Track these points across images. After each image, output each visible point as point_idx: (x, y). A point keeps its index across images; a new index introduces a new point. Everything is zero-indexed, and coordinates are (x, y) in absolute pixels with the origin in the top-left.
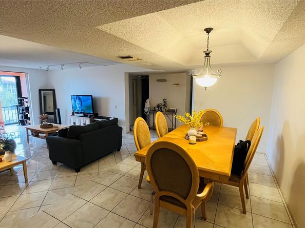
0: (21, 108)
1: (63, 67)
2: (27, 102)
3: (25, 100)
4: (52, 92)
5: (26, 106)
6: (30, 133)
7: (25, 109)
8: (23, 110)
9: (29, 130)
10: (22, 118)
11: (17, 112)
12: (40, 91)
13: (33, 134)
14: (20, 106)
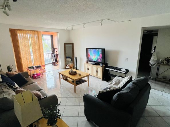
0: (53, 55)
1: (85, 25)
2: (56, 51)
3: (56, 50)
4: (72, 45)
5: (56, 54)
6: (61, 76)
7: (55, 56)
8: (54, 56)
9: (61, 75)
10: (54, 61)
11: (51, 58)
12: (65, 44)
13: (64, 78)
14: (53, 54)
